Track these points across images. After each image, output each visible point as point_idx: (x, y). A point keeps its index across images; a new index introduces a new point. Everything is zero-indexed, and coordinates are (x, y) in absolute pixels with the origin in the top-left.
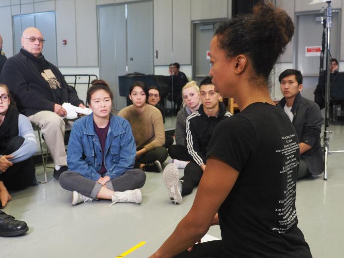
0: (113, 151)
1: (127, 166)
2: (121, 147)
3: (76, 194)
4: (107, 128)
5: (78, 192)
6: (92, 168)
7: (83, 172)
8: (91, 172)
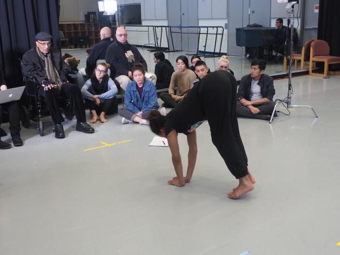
0: (146, 99)
1: (151, 107)
2: (149, 97)
3: (123, 119)
4: (142, 87)
5: (125, 118)
6: (135, 107)
7: (130, 109)
8: (134, 109)
